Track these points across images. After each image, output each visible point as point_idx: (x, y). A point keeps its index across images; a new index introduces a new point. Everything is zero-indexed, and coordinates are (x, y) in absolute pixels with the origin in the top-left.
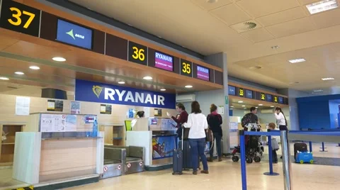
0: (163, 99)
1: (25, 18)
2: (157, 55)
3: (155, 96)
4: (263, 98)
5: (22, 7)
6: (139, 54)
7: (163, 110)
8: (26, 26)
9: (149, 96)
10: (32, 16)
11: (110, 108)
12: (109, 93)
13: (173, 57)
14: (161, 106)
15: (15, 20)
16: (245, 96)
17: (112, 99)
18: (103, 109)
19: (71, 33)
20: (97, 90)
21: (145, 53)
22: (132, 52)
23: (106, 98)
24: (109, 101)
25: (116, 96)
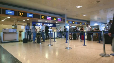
0: (53, 25)
1: (21, 14)
2: (47, 17)
3: (50, 24)
4: (81, 24)
5: (21, 12)
6: (43, 17)
7: (52, 27)
8: (22, 15)
9: (49, 24)
10: (23, 13)
11: (40, 27)
12: (39, 24)
13: (51, 17)
14: (52, 26)
15: (20, 14)
16: (75, 23)
17: (40, 25)
18: (38, 27)
19: (29, 15)
20: (37, 24)
21: (44, 17)
22: (41, 17)
23: (39, 25)
24: (40, 26)
25: (41, 25)
